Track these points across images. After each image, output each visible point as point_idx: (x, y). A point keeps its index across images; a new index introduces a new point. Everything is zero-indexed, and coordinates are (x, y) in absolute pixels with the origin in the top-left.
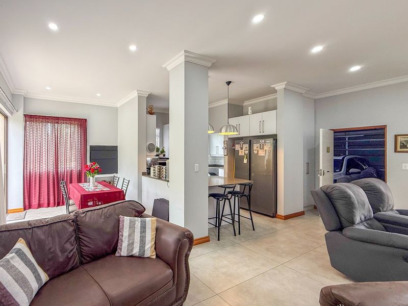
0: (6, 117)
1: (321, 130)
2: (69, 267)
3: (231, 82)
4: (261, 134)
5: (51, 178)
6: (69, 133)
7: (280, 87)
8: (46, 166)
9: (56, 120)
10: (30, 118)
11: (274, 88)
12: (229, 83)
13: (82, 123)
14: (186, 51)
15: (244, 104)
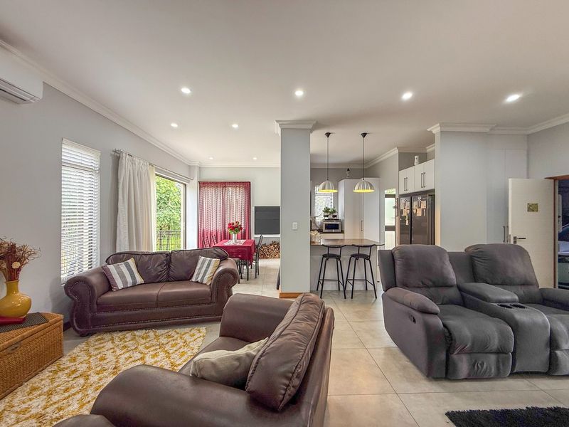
0: (185, 185)
1: (510, 180)
2: (157, 280)
3: (366, 134)
4: (422, 189)
5: (219, 236)
6: (236, 196)
7: (436, 129)
8: (215, 225)
9: (224, 185)
10: (203, 184)
11: (431, 132)
12: (364, 135)
13: (247, 186)
14: (277, 121)
15: (428, 151)
